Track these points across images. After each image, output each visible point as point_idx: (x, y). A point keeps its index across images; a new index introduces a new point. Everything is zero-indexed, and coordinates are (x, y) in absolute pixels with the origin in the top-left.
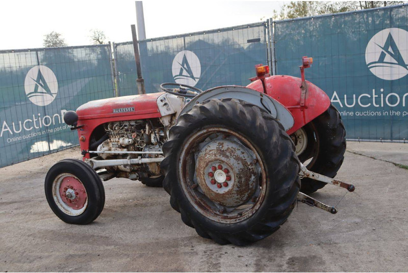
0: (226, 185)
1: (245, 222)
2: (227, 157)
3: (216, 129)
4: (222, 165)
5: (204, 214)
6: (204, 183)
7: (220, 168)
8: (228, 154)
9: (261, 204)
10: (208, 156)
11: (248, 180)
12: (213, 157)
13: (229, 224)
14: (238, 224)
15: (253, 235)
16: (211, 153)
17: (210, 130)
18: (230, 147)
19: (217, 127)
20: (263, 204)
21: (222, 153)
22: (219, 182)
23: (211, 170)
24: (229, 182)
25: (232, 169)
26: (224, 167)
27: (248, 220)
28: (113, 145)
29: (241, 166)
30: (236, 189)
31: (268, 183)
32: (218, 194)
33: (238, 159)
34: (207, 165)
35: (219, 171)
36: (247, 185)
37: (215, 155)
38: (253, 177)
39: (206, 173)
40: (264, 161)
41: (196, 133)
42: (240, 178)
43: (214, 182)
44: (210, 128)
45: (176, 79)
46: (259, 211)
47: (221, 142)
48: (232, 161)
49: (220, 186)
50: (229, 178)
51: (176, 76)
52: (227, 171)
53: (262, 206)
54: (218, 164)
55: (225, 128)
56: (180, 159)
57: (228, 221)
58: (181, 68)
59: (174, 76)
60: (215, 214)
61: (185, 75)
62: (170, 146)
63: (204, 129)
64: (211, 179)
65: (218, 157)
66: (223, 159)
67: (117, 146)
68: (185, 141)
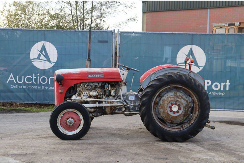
0: (178, 112)
1: (186, 130)
2: (180, 99)
3: (175, 86)
4: (177, 103)
5: (163, 127)
6: (166, 111)
7: (176, 104)
8: (180, 97)
9: (194, 120)
10: (169, 98)
11: (188, 110)
12: (173, 99)
13: (177, 131)
14: (182, 131)
15: (189, 136)
16: (171, 97)
17: (172, 86)
18: (180, 94)
19: (176, 85)
20: (196, 121)
21: (177, 97)
22: (174, 111)
23: (170, 105)
24: (179, 111)
25: (183, 104)
26: (178, 103)
27: (187, 129)
28: (84, 96)
29: (186, 103)
30: (183, 114)
31: (200, 110)
32: (173, 117)
33: (184, 100)
34: (169, 102)
35: (175, 105)
36: (188, 112)
37: (174, 98)
38: (190, 109)
39: (168, 106)
40: (199, 101)
41: (164, 87)
42: (186, 108)
43: (171, 111)
44: (172, 85)
45: (33, 61)
46: (193, 124)
47: (175, 92)
48: (182, 101)
49: (174, 113)
50: (179, 109)
51: (33, 59)
52: (179, 106)
53: (195, 122)
54: (175, 102)
55: (180, 85)
56: (153, 100)
57: (176, 130)
58: (39, 54)
59: (31, 58)
60: (168, 127)
61: (43, 59)
62: (149, 93)
63: (169, 85)
64: (170, 109)
65: (176, 99)
66: (178, 100)
67: (87, 96)
68: (158, 91)
